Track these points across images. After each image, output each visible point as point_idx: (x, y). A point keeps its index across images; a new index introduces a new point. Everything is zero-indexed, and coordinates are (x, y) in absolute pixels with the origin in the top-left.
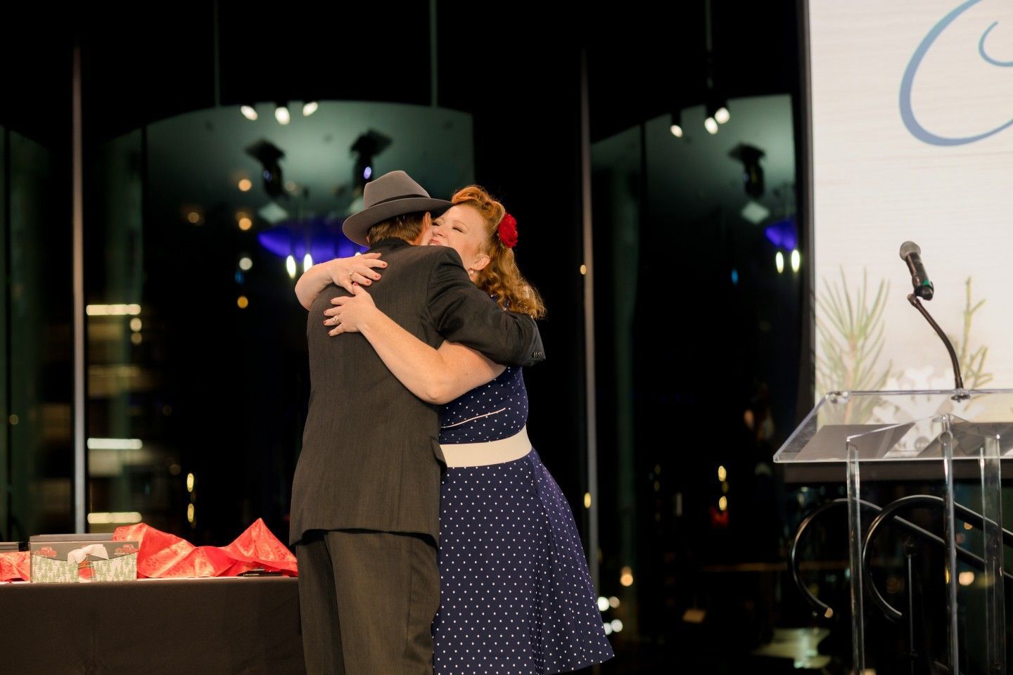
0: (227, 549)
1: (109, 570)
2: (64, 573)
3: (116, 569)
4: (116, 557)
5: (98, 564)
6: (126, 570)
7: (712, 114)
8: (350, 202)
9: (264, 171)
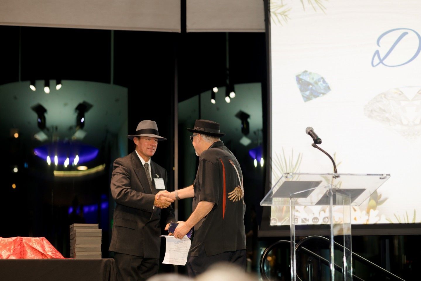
7: (228, 95)
8: (74, 133)
9: (38, 118)
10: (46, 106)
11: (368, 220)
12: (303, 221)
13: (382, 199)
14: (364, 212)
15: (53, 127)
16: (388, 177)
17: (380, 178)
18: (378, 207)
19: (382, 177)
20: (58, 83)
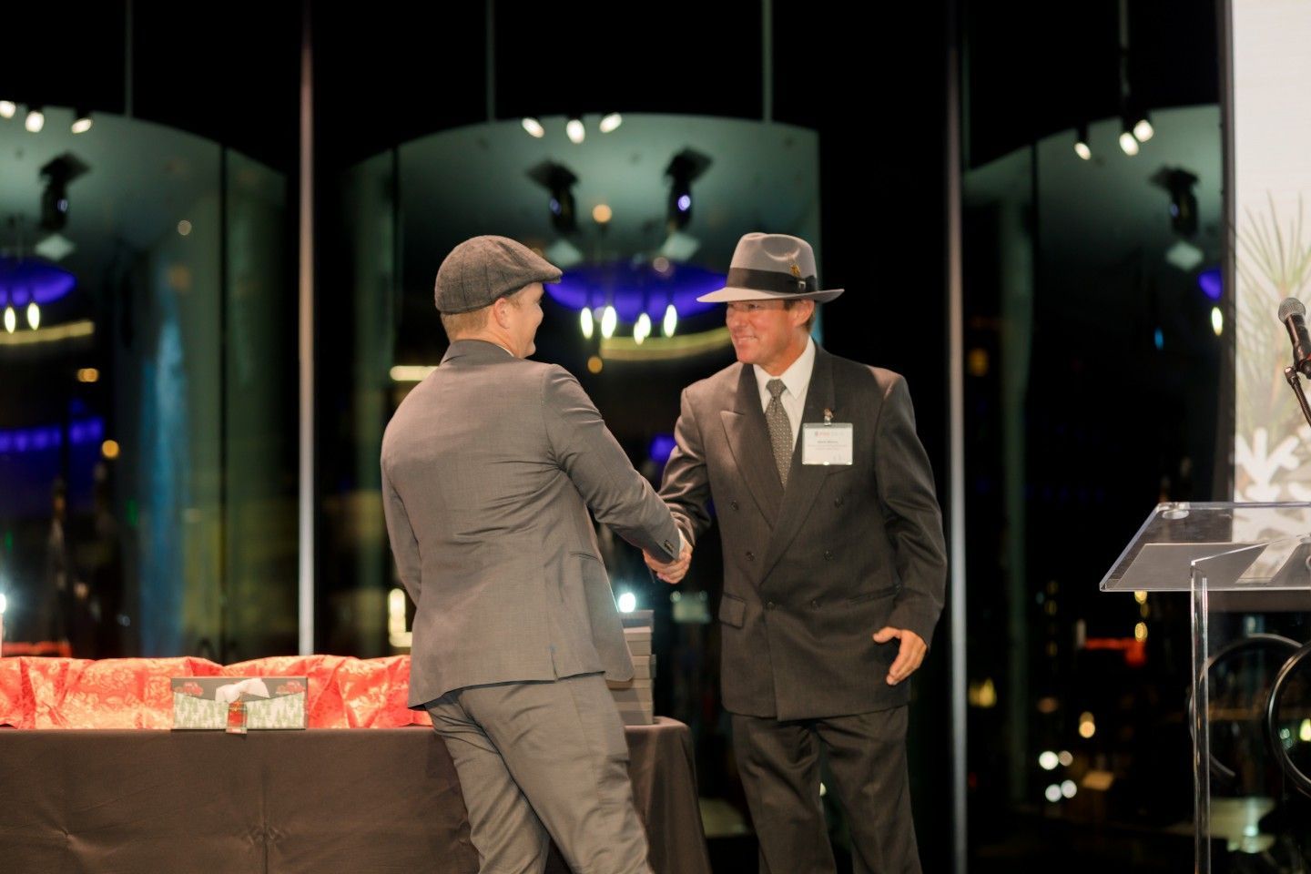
1: (268, 713)
2: (212, 716)
3: (278, 712)
4: (278, 696)
5: (255, 706)
6: (291, 714)
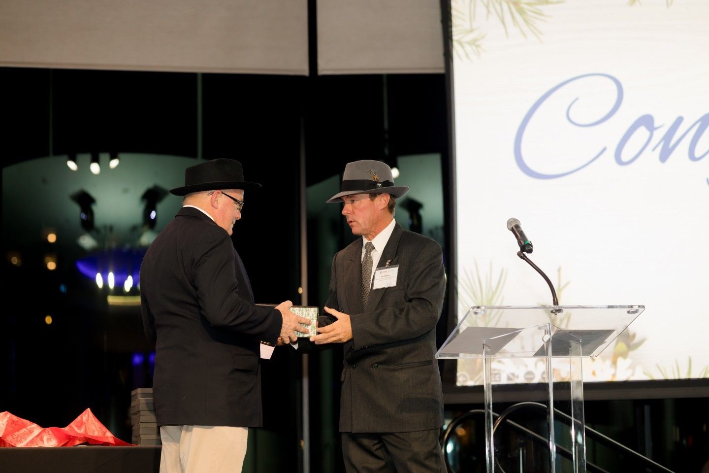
0: (66, 429)
8: (140, 236)
9: (81, 213)
10: (93, 193)
11: (614, 375)
12: (509, 379)
13: (637, 340)
14: (608, 362)
15: (105, 227)
16: (641, 310)
17: (629, 312)
18: (631, 353)
19: (633, 310)
20: (113, 157)
